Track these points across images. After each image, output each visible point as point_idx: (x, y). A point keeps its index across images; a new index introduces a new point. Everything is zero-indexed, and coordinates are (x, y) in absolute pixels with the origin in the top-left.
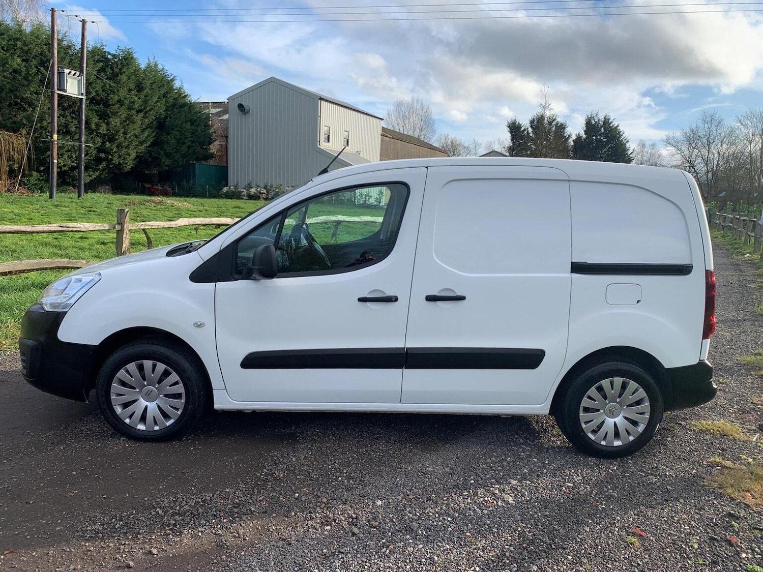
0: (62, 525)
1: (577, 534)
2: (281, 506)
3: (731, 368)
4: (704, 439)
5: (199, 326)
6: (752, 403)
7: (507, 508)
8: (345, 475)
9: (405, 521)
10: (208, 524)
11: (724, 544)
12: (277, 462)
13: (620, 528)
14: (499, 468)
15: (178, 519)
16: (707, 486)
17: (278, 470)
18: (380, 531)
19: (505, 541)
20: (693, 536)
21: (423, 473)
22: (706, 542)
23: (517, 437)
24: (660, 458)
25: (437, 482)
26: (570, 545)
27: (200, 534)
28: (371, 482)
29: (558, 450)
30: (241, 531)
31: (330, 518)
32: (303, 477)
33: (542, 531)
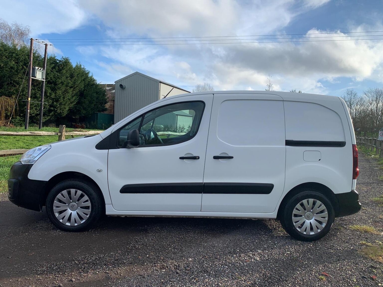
0: (25, 268)
1: (293, 275)
2: (140, 261)
3: (368, 203)
4: (356, 233)
5: (100, 171)
6: (380, 218)
7: (256, 262)
8: (172, 247)
9: (204, 268)
10: (101, 268)
11: (369, 279)
12: (138, 241)
13: (315, 272)
14: (252, 245)
15: (86, 266)
16: (359, 254)
17: (138, 245)
18: (191, 272)
19: (256, 277)
20: (353, 276)
21: (213, 246)
22: (360, 279)
23: (261, 231)
24: (334, 242)
25: (220, 251)
26: (290, 279)
27: (97, 272)
28: (186, 250)
29: (282, 238)
30: (119, 271)
31: (165, 266)
32: (151, 248)
33: (275, 273)
